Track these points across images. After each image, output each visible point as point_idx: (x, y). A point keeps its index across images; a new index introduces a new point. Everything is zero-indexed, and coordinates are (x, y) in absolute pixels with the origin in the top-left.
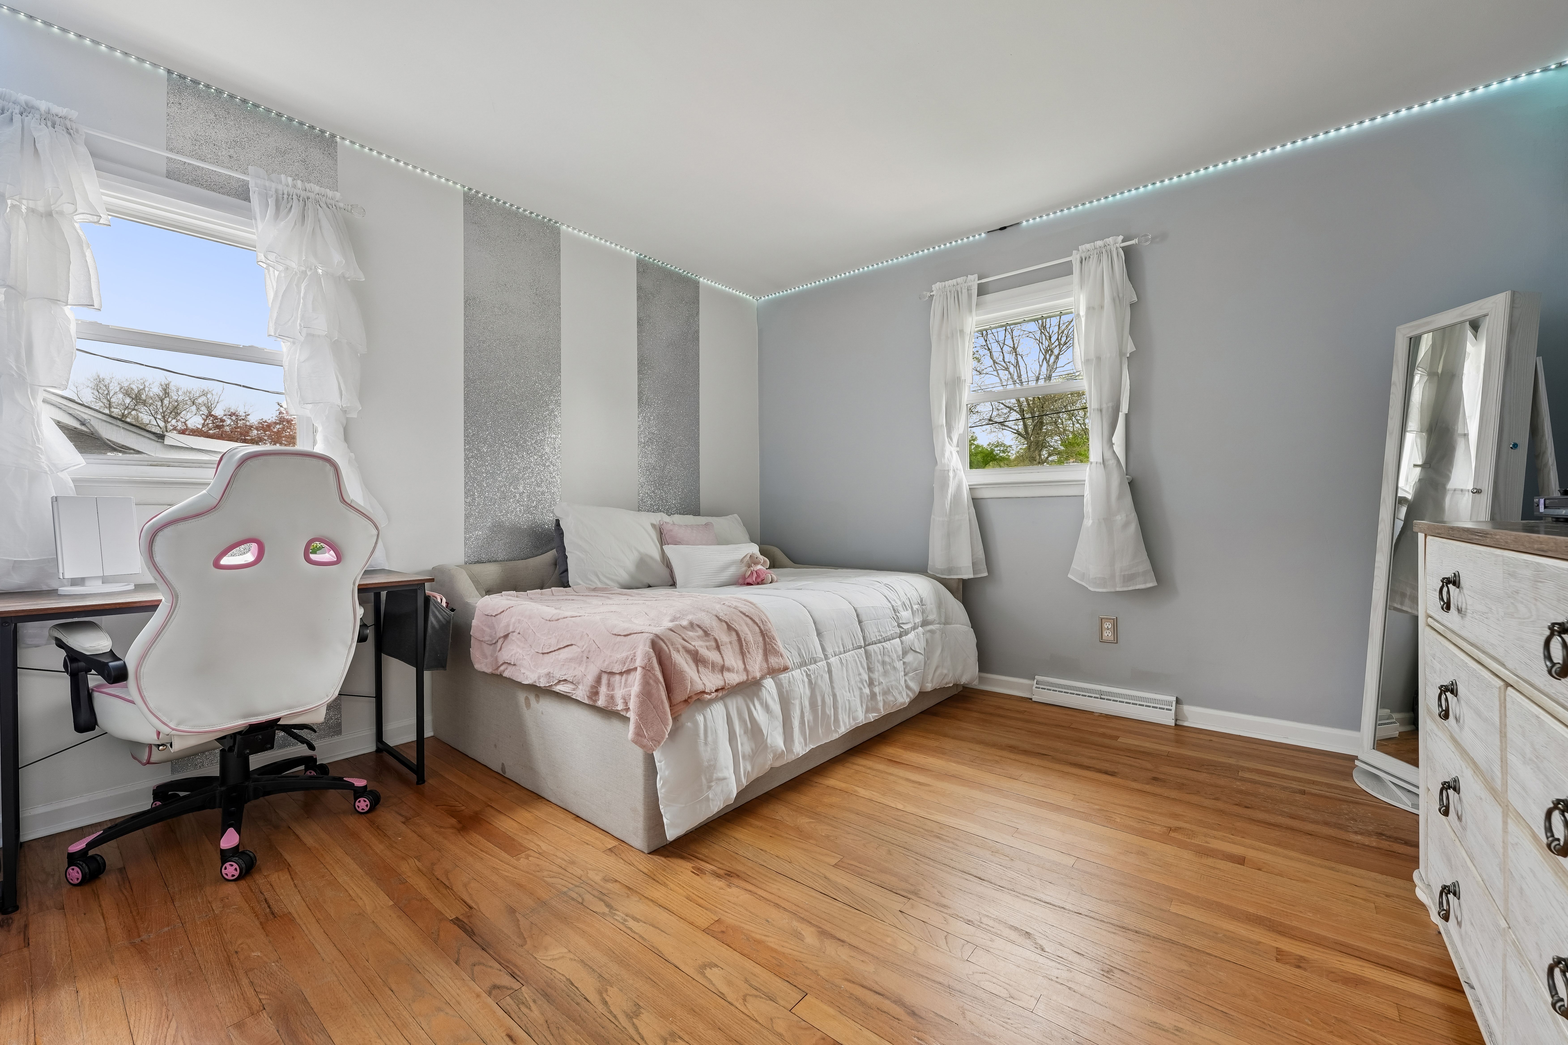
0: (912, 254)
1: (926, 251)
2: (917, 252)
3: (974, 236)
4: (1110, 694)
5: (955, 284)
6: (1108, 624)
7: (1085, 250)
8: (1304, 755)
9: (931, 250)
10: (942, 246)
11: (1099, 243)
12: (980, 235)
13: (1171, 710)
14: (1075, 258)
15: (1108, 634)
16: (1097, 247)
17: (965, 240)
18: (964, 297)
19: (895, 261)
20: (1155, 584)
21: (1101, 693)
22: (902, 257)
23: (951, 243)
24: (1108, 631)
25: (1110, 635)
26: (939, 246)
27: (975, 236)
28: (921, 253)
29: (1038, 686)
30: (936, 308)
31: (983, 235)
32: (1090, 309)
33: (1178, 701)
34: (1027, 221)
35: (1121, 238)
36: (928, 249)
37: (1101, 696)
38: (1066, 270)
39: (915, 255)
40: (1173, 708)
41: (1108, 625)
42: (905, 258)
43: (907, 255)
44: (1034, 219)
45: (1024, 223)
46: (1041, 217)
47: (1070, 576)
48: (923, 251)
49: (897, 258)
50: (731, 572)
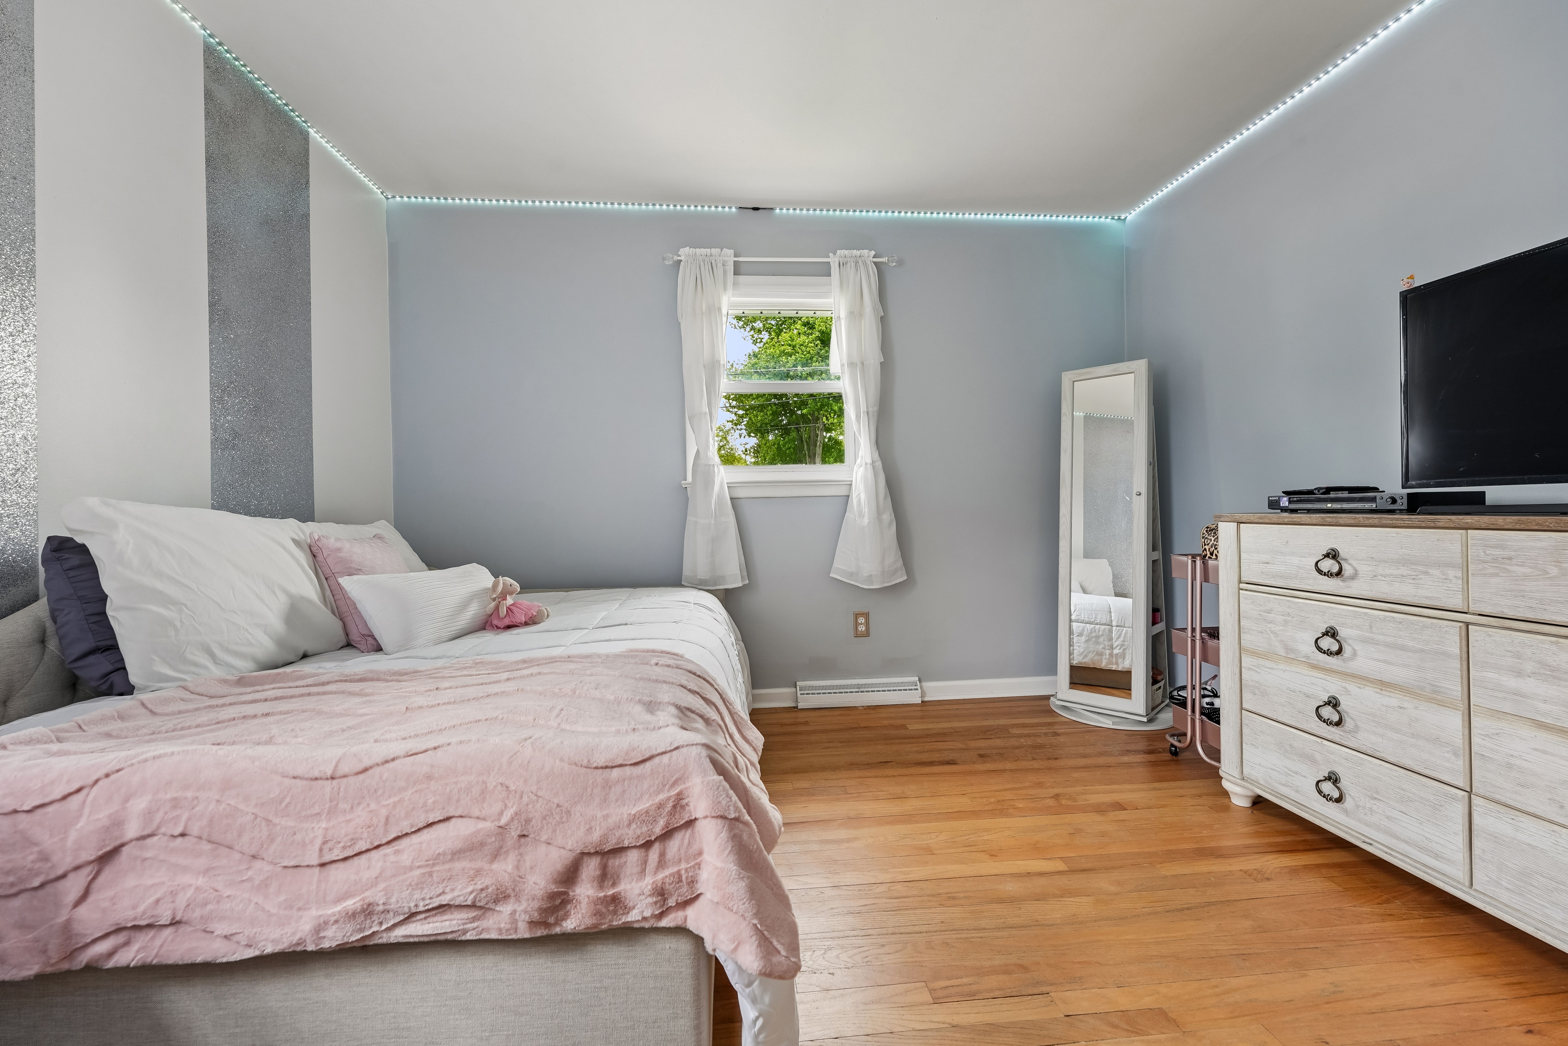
0: (647, 205)
1: (665, 207)
2: (654, 205)
3: (723, 207)
4: (866, 685)
5: (709, 254)
6: (861, 618)
7: (842, 255)
8: (1008, 704)
9: (672, 207)
10: (685, 207)
11: (856, 252)
12: (730, 208)
13: (917, 689)
14: (833, 260)
15: (862, 628)
16: (853, 255)
17: (713, 208)
18: (719, 272)
19: (623, 206)
20: (905, 578)
21: (859, 686)
22: (633, 204)
23: (696, 206)
24: (861, 626)
25: (863, 629)
26: (682, 206)
27: (725, 207)
28: (658, 207)
29: (802, 692)
30: (685, 276)
31: (734, 209)
32: (851, 314)
33: (920, 680)
34: (781, 209)
35: (873, 253)
36: (668, 206)
37: (860, 689)
38: (825, 271)
39: (651, 207)
40: (918, 687)
41: (861, 620)
42: (637, 207)
43: (640, 204)
44: (788, 209)
45: (778, 211)
46: (795, 209)
47: (831, 575)
48: (661, 205)
49: (626, 204)
50: (473, 612)
